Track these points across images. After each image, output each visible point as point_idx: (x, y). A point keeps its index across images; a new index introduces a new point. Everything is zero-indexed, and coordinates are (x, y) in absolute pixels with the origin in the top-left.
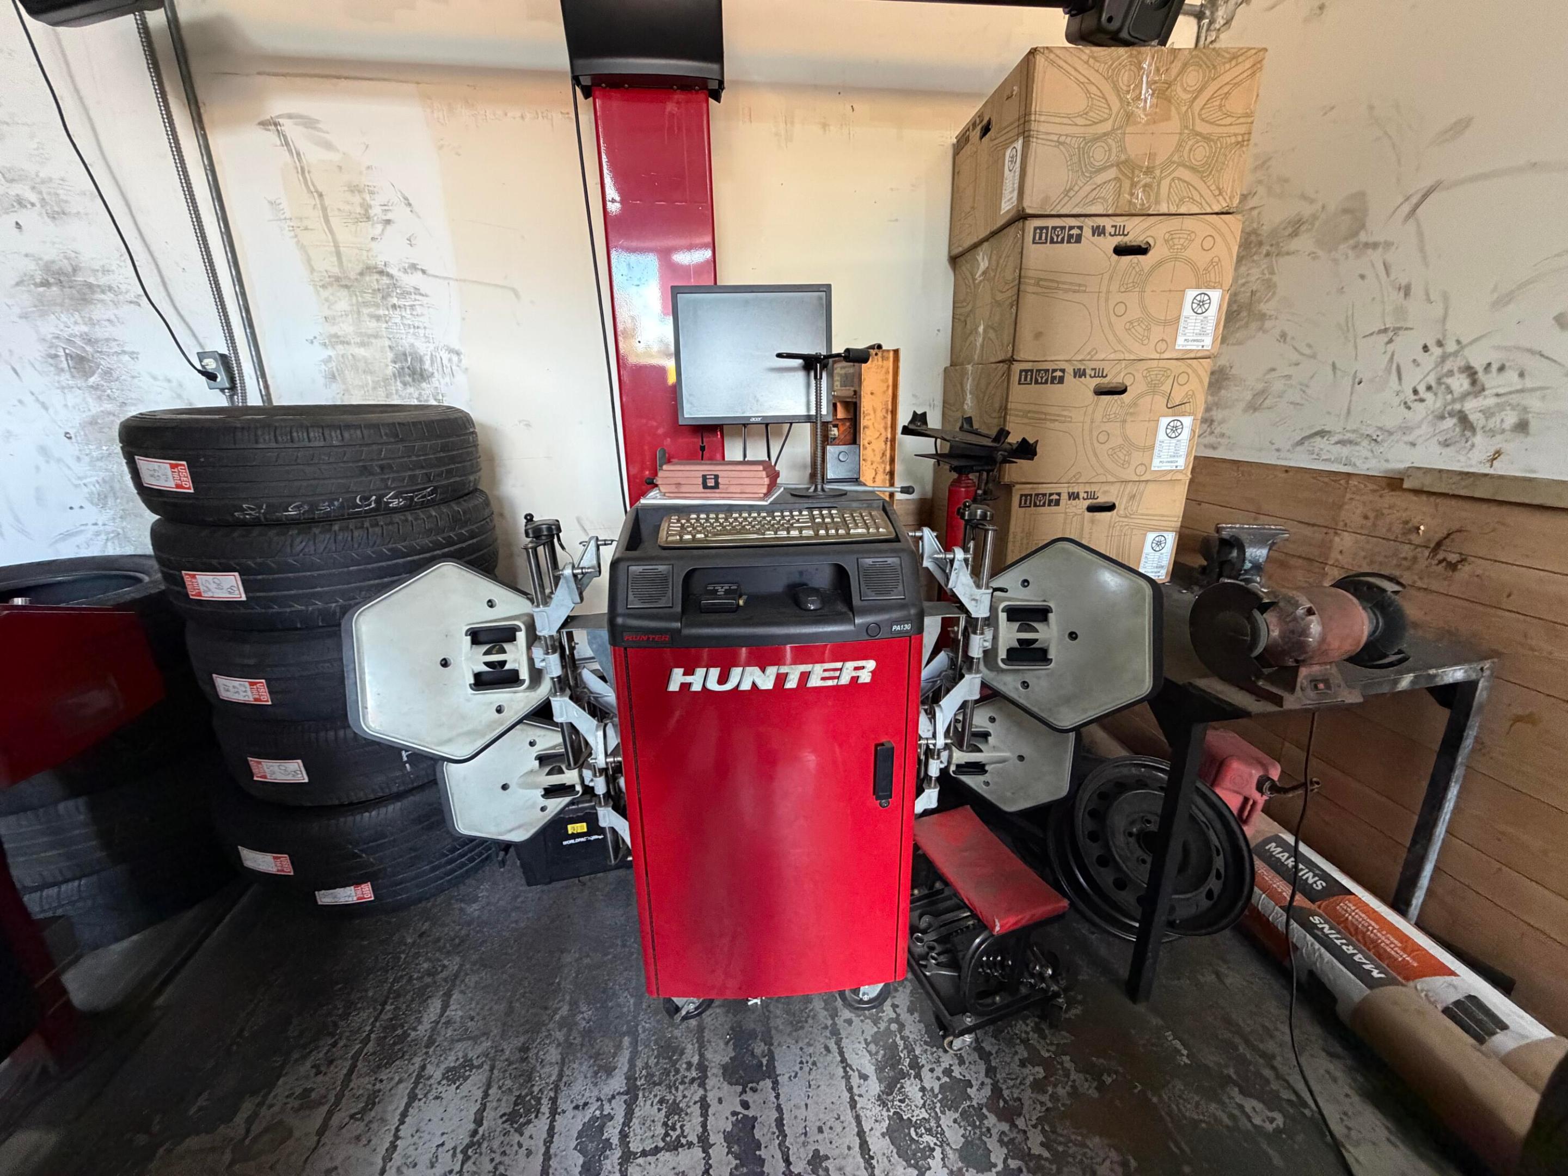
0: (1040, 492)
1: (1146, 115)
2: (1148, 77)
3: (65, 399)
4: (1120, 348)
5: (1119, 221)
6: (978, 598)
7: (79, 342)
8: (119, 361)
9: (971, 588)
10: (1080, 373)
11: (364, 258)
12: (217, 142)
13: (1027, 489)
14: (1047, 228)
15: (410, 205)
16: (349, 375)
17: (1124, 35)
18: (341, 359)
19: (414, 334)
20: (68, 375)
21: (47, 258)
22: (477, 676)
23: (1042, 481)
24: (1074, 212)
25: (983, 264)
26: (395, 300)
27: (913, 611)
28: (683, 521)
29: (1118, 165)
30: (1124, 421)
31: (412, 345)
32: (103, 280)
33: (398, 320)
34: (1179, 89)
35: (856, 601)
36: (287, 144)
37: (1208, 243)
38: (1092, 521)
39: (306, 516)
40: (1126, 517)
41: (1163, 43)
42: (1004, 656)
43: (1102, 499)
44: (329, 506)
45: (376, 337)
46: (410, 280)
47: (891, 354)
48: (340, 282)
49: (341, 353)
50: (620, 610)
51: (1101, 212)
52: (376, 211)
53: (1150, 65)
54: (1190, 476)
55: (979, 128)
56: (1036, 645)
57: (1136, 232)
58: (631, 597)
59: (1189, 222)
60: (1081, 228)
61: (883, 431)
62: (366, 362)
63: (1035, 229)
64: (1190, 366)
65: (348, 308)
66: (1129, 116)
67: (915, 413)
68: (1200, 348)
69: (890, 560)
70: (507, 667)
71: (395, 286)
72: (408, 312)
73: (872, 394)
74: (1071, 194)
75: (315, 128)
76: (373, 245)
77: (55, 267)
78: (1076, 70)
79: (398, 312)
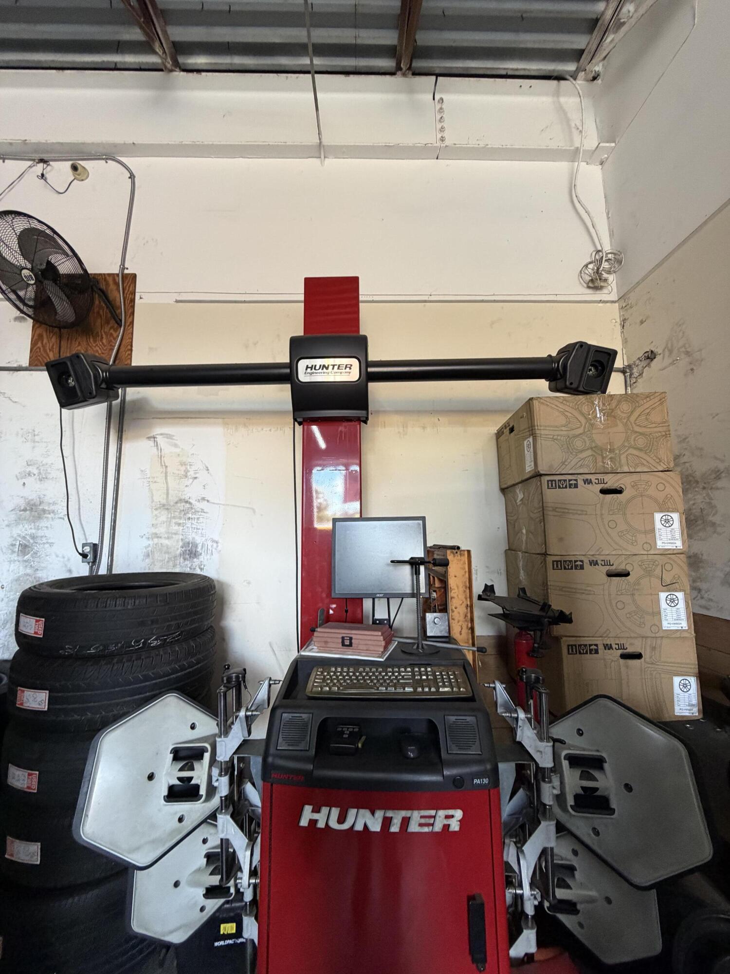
0: (582, 643)
1: (603, 425)
2: (599, 408)
3: (10, 566)
4: (618, 548)
5: (599, 476)
6: (541, 750)
7: (28, 538)
8: (43, 548)
9: (535, 740)
10: (594, 563)
11: (180, 495)
12: (126, 446)
13: (572, 641)
14: (555, 481)
15: (208, 470)
16: (157, 555)
17: (581, 389)
18: (155, 546)
19: (196, 532)
20: (16, 555)
21: (30, 498)
22: (171, 788)
23: (581, 635)
24: (570, 472)
25: (520, 496)
26: (190, 515)
27: (489, 767)
28: (325, 674)
29: (592, 448)
30: (633, 595)
31: (193, 538)
32: (52, 508)
33: (189, 525)
34: (619, 412)
35: (444, 755)
36: (157, 446)
37: (661, 487)
38: (627, 667)
39: (101, 653)
40: (652, 664)
41: (604, 392)
42: (572, 803)
43: (630, 650)
44: (115, 647)
45: (176, 534)
46: (198, 506)
47: (466, 553)
48: (165, 507)
49: (155, 542)
50: (272, 750)
51: (587, 472)
52: (191, 473)
53: (599, 402)
54: (694, 635)
55: (508, 428)
56: (598, 793)
57: (611, 482)
58: (280, 740)
59: (644, 477)
60: (576, 480)
61: (464, 600)
62: (167, 547)
63: (548, 481)
64: (670, 558)
65: (165, 519)
66: (592, 425)
67: (486, 585)
68: (675, 548)
69: (469, 719)
70: (193, 782)
71: (192, 508)
72: (196, 521)
73: (455, 576)
74: (566, 463)
75: (172, 439)
76: (186, 489)
77: (32, 502)
78: (557, 406)
79: (190, 521)
